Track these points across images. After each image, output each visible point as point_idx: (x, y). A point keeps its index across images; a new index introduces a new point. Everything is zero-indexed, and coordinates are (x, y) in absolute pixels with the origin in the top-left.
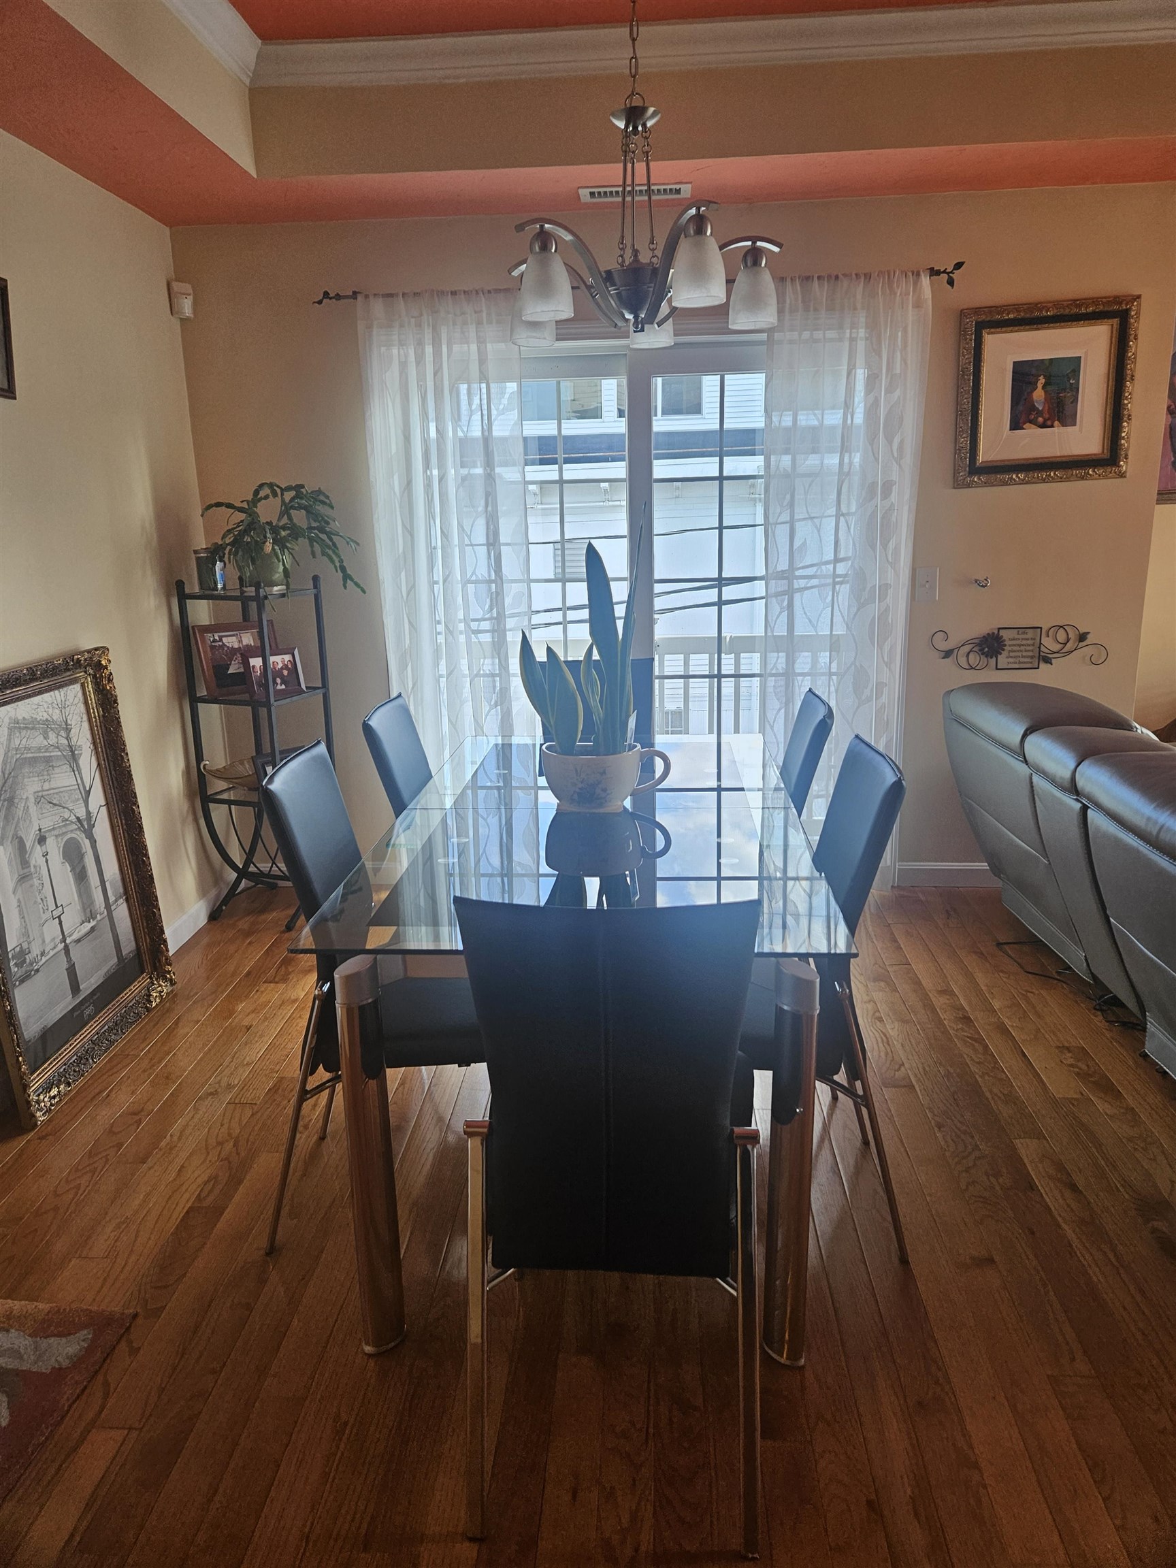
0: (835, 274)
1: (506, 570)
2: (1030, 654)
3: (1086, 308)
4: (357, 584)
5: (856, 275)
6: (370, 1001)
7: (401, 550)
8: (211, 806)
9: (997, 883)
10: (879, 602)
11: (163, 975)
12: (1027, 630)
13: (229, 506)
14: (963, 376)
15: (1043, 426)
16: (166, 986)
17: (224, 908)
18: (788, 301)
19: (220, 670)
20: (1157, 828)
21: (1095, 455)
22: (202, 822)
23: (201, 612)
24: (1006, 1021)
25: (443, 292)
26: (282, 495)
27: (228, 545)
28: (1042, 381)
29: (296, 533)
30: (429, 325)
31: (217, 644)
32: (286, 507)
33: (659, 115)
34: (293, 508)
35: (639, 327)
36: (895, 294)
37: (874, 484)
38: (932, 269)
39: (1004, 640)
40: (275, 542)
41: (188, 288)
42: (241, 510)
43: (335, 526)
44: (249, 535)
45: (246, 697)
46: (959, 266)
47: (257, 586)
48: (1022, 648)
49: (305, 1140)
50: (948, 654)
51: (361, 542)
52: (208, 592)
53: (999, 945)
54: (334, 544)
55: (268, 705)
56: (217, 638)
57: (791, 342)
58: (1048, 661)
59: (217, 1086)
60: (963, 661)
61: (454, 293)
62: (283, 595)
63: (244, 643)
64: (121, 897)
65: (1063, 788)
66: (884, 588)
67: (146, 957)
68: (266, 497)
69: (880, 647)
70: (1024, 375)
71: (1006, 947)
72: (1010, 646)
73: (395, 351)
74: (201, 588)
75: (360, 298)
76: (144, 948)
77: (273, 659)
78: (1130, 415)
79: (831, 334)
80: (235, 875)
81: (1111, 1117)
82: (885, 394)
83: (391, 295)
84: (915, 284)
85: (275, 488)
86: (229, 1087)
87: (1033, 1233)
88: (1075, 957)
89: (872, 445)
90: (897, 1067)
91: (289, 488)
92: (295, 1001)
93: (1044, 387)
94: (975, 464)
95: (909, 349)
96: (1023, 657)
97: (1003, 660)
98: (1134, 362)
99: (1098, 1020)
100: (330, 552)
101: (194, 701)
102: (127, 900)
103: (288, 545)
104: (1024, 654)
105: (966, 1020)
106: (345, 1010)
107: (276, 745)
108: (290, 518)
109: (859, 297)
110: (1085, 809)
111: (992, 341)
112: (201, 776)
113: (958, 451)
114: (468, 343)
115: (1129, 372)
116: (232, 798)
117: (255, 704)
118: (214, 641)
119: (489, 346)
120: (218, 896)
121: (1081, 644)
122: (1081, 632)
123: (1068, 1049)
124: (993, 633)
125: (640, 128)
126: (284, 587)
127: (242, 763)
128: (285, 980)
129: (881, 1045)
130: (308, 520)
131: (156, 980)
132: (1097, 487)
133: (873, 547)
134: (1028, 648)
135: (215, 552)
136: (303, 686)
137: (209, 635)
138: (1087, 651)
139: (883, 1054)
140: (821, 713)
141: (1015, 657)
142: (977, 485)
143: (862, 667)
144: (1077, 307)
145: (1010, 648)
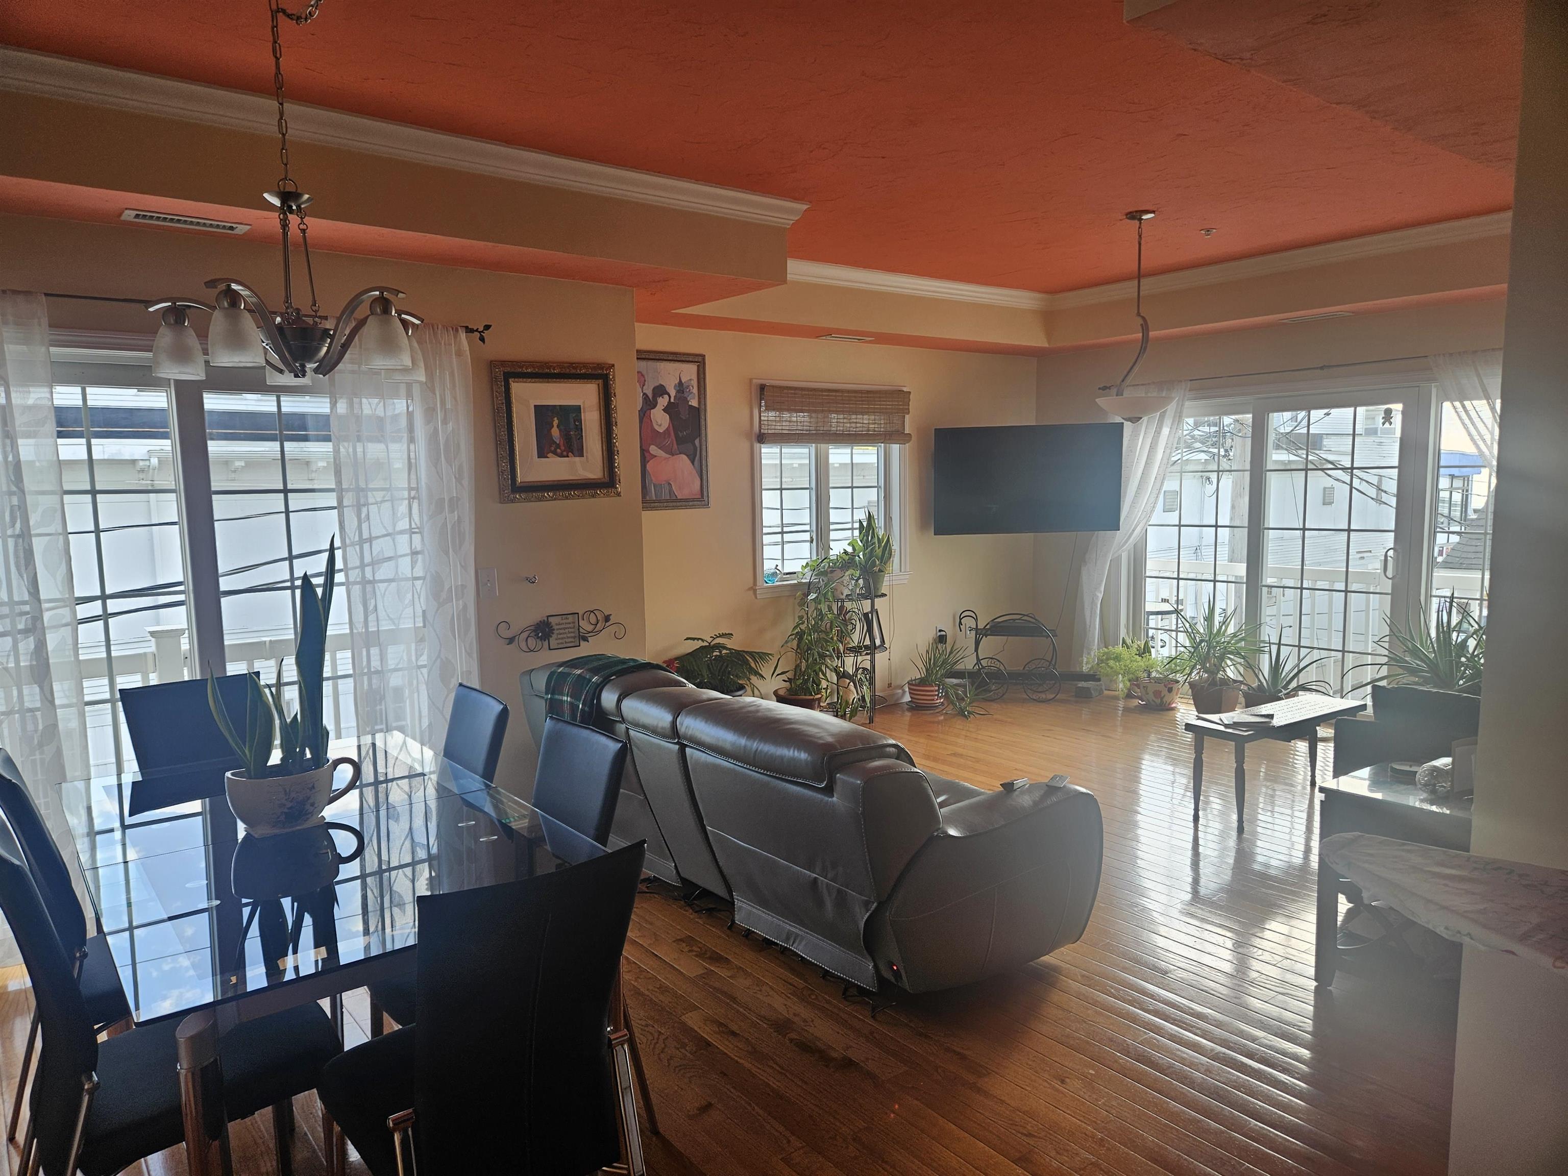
2: (572, 635)
3: (580, 371)
10: (456, 600)
12: (569, 616)
14: (498, 413)
15: (561, 456)
20: (753, 753)
21: (599, 479)
28: (556, 422)
33: (310, 199)
36: (440, 343)
37: (441, 500)
38: (467, 327)
39: (553, 626)
46: (487, 327)
48: (566, 630)
50: (511, 640)
57: (353, 372)
58: (585, 639)
60: (523, 646)
65: (663, 735)
66: (457, 589)
69: (463, 639)
70: (543, 414)
72: (558, 629)
78: (619, 452)
81: (731, 977)
82: (442, 425)
84: (455, 337)
89: (435, 465)
93: (558, 426)
94: (515, 484)
95: (457, 389)
96: (568, 637)
97: (553, 642)
98: (616, 413)
99: (692, 914)
104: (568, 635)
110: (683, 747)
111: (518, 388)
113: (500, 473)
115: (614, 420)
121: (607, 624)
122: (606, 614)
123: (681, 940)
124: (544, 621)
132: (601, 503)
133: (447, 553)
134: (570, 630)
138: (612, 629)
141: (562, 638)
142: (519, 501)
143: (446, 658)
144: (574, 368)
145: (558, 632)
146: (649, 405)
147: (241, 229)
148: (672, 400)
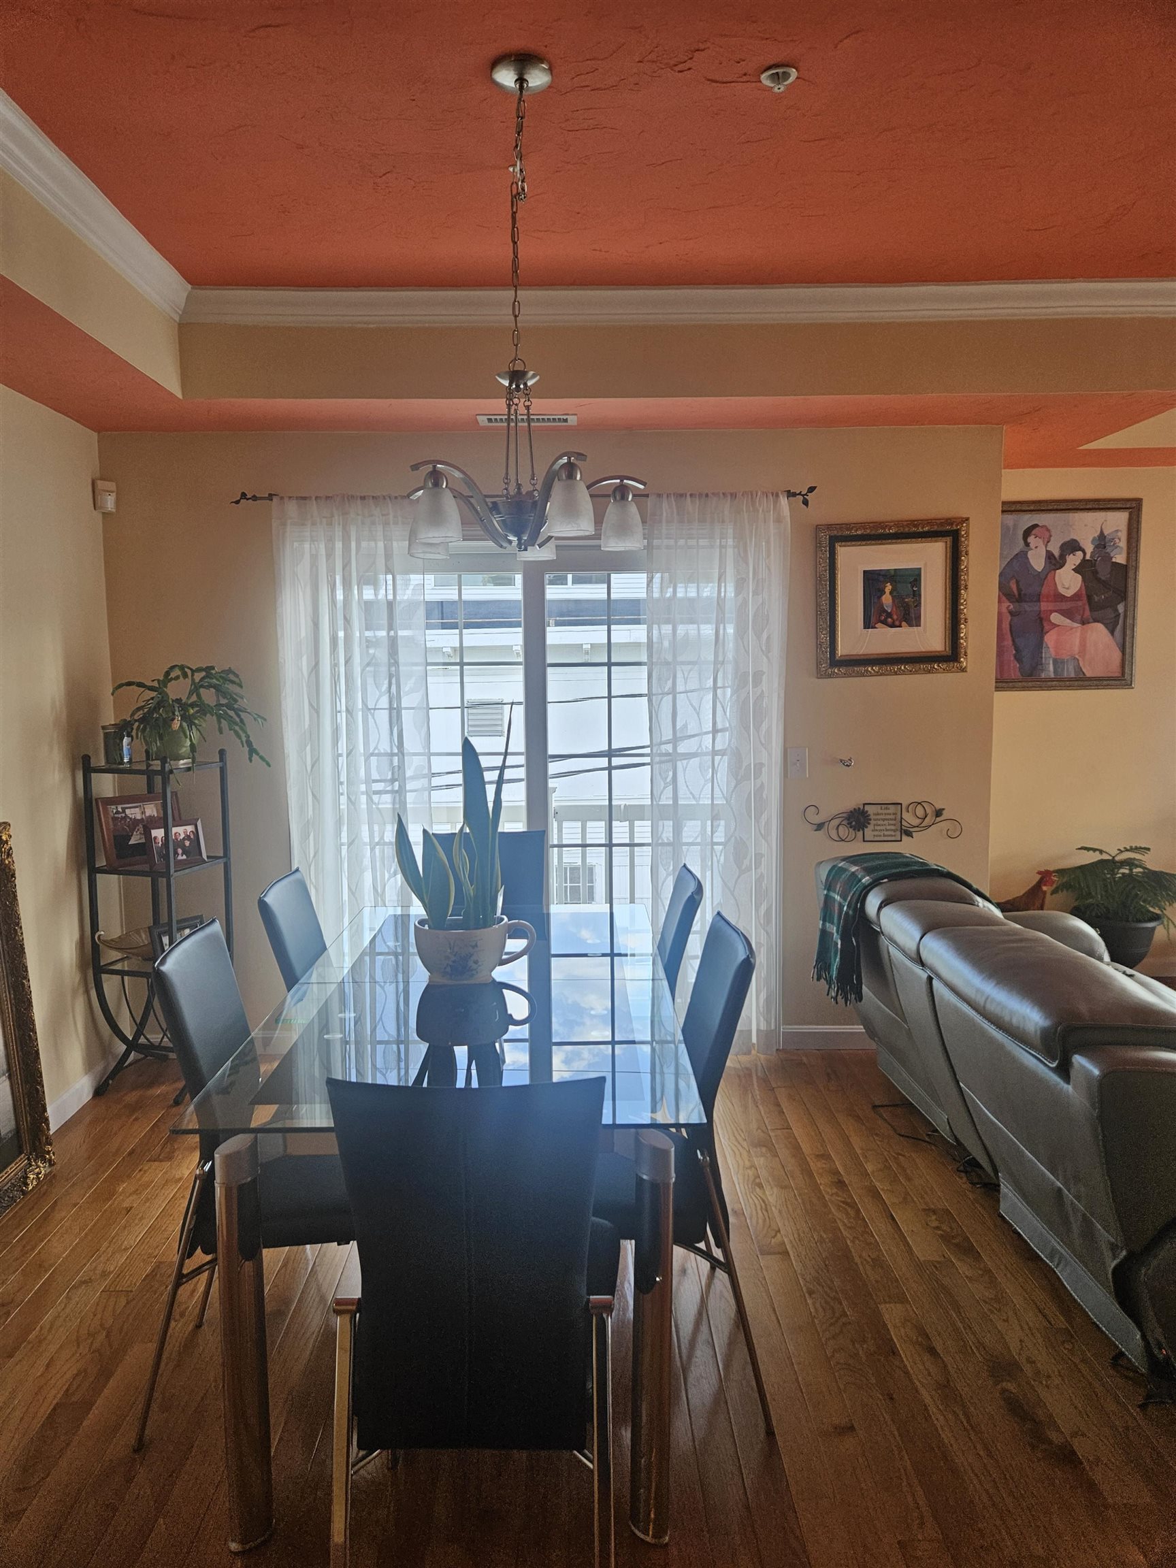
0: (707, 491)
1: (408, 746)
2: (893, 827)
3: (923, 528)
4: (262, 758)
5: (724, 494)
6: (249, 1179)
7: (307, 727)
8: (104, 976)
9: (873, 1046)
10: (754, 779)
11: (41, 1156)
12: (890, 806)
13: (140, 685)
14: (820, 581)
15: (892, 626)
16: (45, 1167)
17: (110, 1082)
18: (665, 514)
19: (121, 841)
20: (984, 999)
21: (939, 652)
22: (93, 993)
23: (106, 785)
24: (878, 1184)
25: (352, 497)
26: (193, 675)
27: (136, 721)
28: (889, 587)
29: (203, 710)
30: (339, 524)
31: (120, 816)
32: (195, 687)
33: (538, 377)
34: (202, 686)
35: (522, 546)
36: (758, 511)
37: (746, 674)
38: (788, 492)
39: (869, 815)
40: (184, 718)
41: (112, 486)
42: (152, 689)
43: (243, 703)
44: (158, 713)
45: (146, 868)
46: (812, 489)
47: (164, 761)
48: (886, 822)
49: (180, 1328)
50: (820, 827)
51: (269, 718)
52: (114, 766)
53: (875, 1107)
54: (242, 721)
55: (167, 875)
56: (120, 810)
57: (668, 547)
58: (909, 834)
59: (91, 1273)
60: (833, 834)
61: (363, 498)
62: (189, 769)
63: (147, 815)
64: (4, 1074)
65: (911, 959)
66: (759, 767)
67: (25, 1137)
68: (177, 678)
69: (757, 820)
70: (873, 581)
71: (881, 1110)
72: (875, 820)
73: (307, 546)
74: (107, 762)
75: (275, 499)
76: (24, 1126)
77: (175, 830)
78: (966, 619)
79: (702, 542)
80: (125, 1047)
81: (970, 1279)
82: (753, 596)
83: (304, 498)
84: (775, 503)
85: (186, 669)
86: (104, 1274)
87: (892, 1399)
88: (940, 1119)
89: (742, 639)
90: (773, 1233)
91: (199, 670)
92: (180, 1179)
93: (891, 593)
94: (835, 657)
95: (772, 557)
96: (887, 830)
97: (869, 832)
98: (967, 574)
99: (962, 1182)
100: (237, 728)
101: (93, 871)
102: (10, 1077)
103: (196, 722)
104: (888, 828)
105: (840, 1184)
106: (224, 1189)
107: (174, 914)
108: (199, 696)
109: (726, 513)
110: (930, 979)
111: (845, 553)
112: (95, 948)
113: (819, 645)
114: (375, 541)
115: (963, 582)
116: (126, 969)
117: (154, 875)
118: (118, 812)
119: (395, 544)
120: (105, 1068)
121: (938, 819)
122: (937, 808)
123: (934, 1212)
124: (859, 808)
125: (522, 386)
126: (190, 760)
127: (137, 931)
128: (169, 1158)
129: (760, 1212)
130: (218, 698)
131: (35, 1161)
132: (940, 681)
133: (747, 729)
134: (891, 822)
135: (123, 728)
136: (205, 856)
137: (113, 807)
138: (944, 826)
139: (761, 1221)
140: (692, 887)
141: (880, 830)
142: (838, 676)
143: (741, 838)
144: (915, 526)
145: (875, 822)
146: (1055, 565)
147: (573, 420)
148: (1088, 557)
